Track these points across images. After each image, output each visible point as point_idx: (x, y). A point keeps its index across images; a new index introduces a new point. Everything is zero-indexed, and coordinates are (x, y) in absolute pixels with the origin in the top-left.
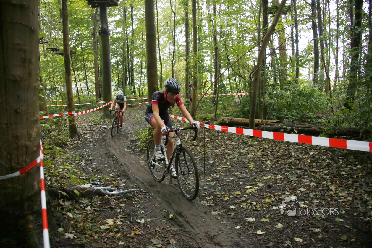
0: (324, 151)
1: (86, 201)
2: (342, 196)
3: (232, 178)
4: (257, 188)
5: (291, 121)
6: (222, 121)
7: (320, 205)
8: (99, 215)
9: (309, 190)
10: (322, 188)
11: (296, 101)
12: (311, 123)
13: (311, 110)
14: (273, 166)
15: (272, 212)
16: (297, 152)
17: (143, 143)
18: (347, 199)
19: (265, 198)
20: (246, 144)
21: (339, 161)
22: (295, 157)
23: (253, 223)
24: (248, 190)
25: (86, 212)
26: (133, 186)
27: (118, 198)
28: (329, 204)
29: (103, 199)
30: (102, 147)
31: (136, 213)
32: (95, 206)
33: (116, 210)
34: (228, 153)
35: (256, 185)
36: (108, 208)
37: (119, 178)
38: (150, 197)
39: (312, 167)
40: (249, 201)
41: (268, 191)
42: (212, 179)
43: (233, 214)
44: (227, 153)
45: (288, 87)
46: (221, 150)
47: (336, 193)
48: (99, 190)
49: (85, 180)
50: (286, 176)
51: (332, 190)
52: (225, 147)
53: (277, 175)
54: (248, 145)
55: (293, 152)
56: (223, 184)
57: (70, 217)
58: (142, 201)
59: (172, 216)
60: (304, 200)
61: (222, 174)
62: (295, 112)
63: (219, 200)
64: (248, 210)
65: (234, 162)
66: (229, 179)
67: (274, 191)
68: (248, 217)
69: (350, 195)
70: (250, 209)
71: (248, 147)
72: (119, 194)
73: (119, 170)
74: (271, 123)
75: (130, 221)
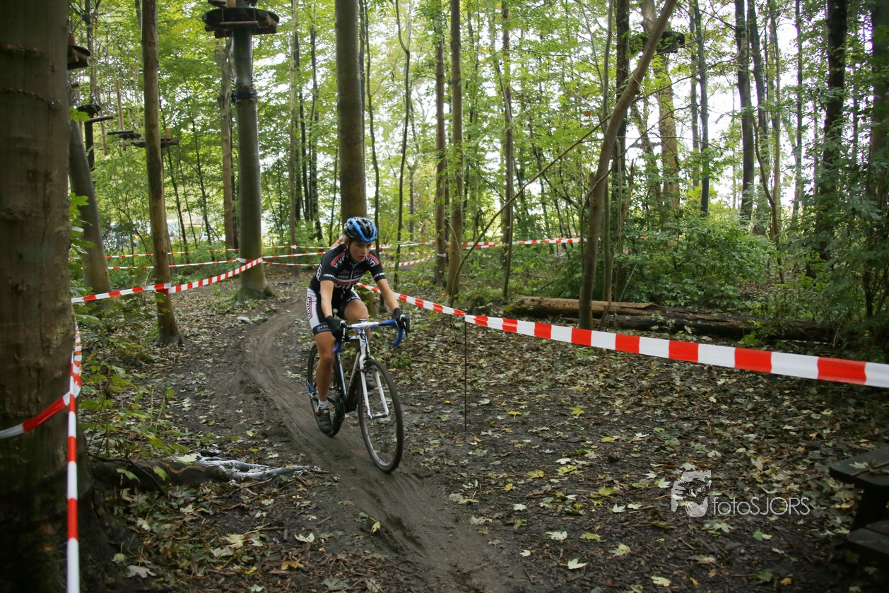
0: (751, 375)
1: (184, 494)
2: (778, 482)
3: (529, 441)
4: (584, 462)
5: (683, 304)
6: (519, 305)
8: (212, 525)
9: (703, 468)
10: (735, 462)
11: (695, 257)
12: (729, 309)
13: (729, 278)
14: (628, 412)
15: (610, 519)
16: (687, 378)
18: (788, 487)
19: (598, 487)
20: (571, 359)
21: (783, 400)
22: (681, 391)
23: (562, 544)
24: (562, 468)
25: (180, 519)
26: (297, 459)
27: (259, 485)
29: (224, 489)
30: (234, 366)
31: (298, 521)
32: (205, 503)
33: (252, 514)
34: (527, 381)
35: (582, 456)
36: (234, 508)
37: (266, 440)
38: (334, 484)
39: (719, 414)
40: (559, 494)
41: (608, 471)
42: (482, 442)
43: (519, 522)
44: (523, 381)
46: (510, 373)
47: (764, 475)
48: (216, 466)
49: (187, 444)
50: (655, 434)
51: (755, 467)
52: (521, 368)
53: (636, 432)
54: (574, 363)
55: (678, 379)
56: (506, 454)
57: (144, 529)
58: (314, 494)
59: (379, 527)
61: (507, 430)
62: (693, 284)
63: (492, 490)
64: (555, 514)
65: (538, 404)
67: (621, 471)
68: (552, 530)
69: (796, 479)
70: (559, 510)
71: (573, 366)
72: (261, 476)
73: (268, 421)
74: (632, 311)
75: (282, 538)
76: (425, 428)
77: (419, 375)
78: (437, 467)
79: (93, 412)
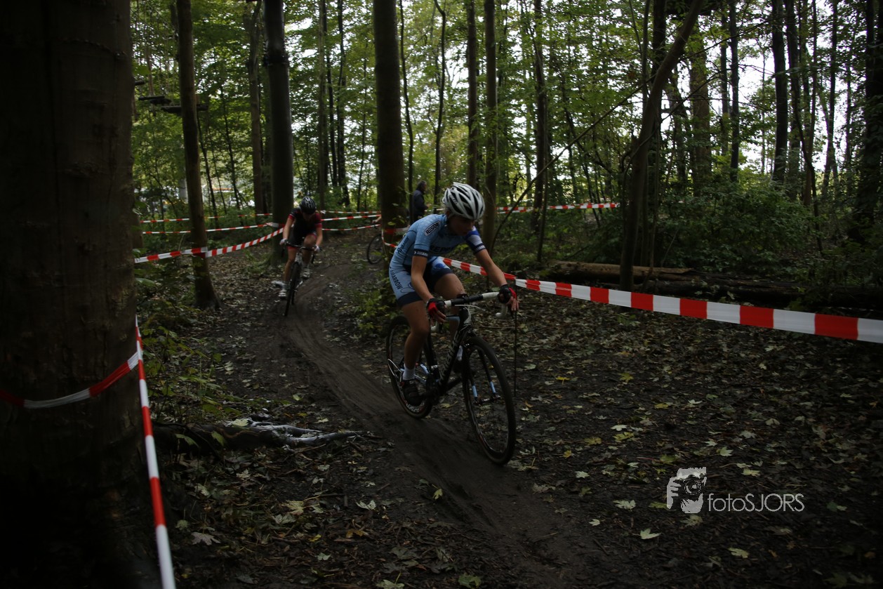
0: (801, 342)
1: (239, 459)
2: (844, 452)
3: (581, 407)
4: (641, 429)
5: (720, 269)
6: (556, 270)
7: (790, 470)
8: (270, 491)
9: (763, 436)
10: (795, 430)
11: (733, 222)
12: (768, 275)
13: (767, 245)
14: (678, 378)
16: (734, 344)
17: (369, 321)
18: (855, 457)
19: (659, 454)
20: (613, 325)
21: (837, 368)
22: (729, 358)
23: (632, 513)
24: (619, 435)
26: (348, 424)
27: (313, 450)
28: (812, 470)
29: (279, 454)
30: (273, 330)
31: (357, 488)
32: (261, 469)
33: (309, 479)
34: (571, 346)
35: (637, 422)
36: (290, 474)
37: (313, 405)
38: (389, 450)
39: (772, 381)
40: (621, 461)
41: (666, 438)
42: (533, 408)
43: (584, 490)
44: (568, 347)
45: (713, 189)
46: (553, 338)
47: (827, 445)
48: (269, 431)
49: (235, 408)
50: (708, 401)
51: (818, 436)
52: (563, 333)
53: (688, 398)
54: (617, 328)
55: (725, 345)
56: (559, 420)
57: (203, 495)
58: (370, 460)
59: (441, 494)
60: (753, 460)
61: (557, 395)
62: (731, 250)
63: (551, 457)
64: (619, 483)
65: (585, 369)
66: (574, 409)
67: (680, 438)
68: (620, 498)
69: (862, 449)
70: (622, 479)
71: (616, 332)
72: (315, 441)
73: (313, 385)
74: (671, 276)
75: (343, 505)
78: (491, 433)
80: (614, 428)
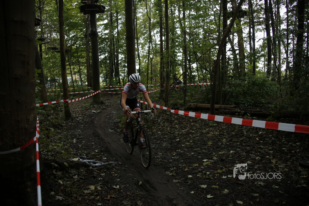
0: (271, 130)
1: (74, 171)
2: (281, 168)
3: (193, 153)
4: (212, 161)
5: (246, 106)
6: (189, 106)
8: (84, 182)
9: (254, 163)
10: (265, 161)
11: (251, 89)
12: (263, 107)
13: (263, 97)
14: (228, 143)
15: (222, 180)
16: (248, 131)
18: (284, 170)
19: (217, 169)
20: (207, 125)
21: (283, 139)
22: (246, 136)
23: (205, 189)
24: (205, 163)
25: (73, 180)
26: (113, 160)
27: (100, 168)
29: (88, 170)
30: (91, 128)
31: (113, 181)
32: (81, 175)
33: (97, 178)
34: (192, 133)
35: (212, 159)
36: (91, 177)
37: (102, 153)
38: (126, 168)
39: (260, 144)
40: (204, 172)
41: (221, 164)
42: (177, 154)
43: (190, 182)
44: (191, 133)
45: (244, 78)
46: (186, 130)
47: (276, 166)
48: (86, 162)
49: (75, 155)
50: (237, 151)
51: (273, 163)
52: (190, 128)
53: (230, 150)
54: (209, 126)
55: (245, 132)
56: (185, 158)
57: (61, 184)
58: (119, 172)
59: (141, 183)
60: (249, 171)
61: (186, 150)
62: (250, 99)
63: (180, 171)
64: (202, 179)
65: (196, 140)
66: (191, 154)
67: (225, 164)
68: (202, 184)
69: (287, 167)
70: (204, 178)
71: (208, 128)
72: (101, 166)
73: (103, 147)
74: (229, 108)
75: (108, 187)
76: (157, 149)
77: (155, 130)
78: (161, 163)
79: (43, 144)
80: (203, 161)
